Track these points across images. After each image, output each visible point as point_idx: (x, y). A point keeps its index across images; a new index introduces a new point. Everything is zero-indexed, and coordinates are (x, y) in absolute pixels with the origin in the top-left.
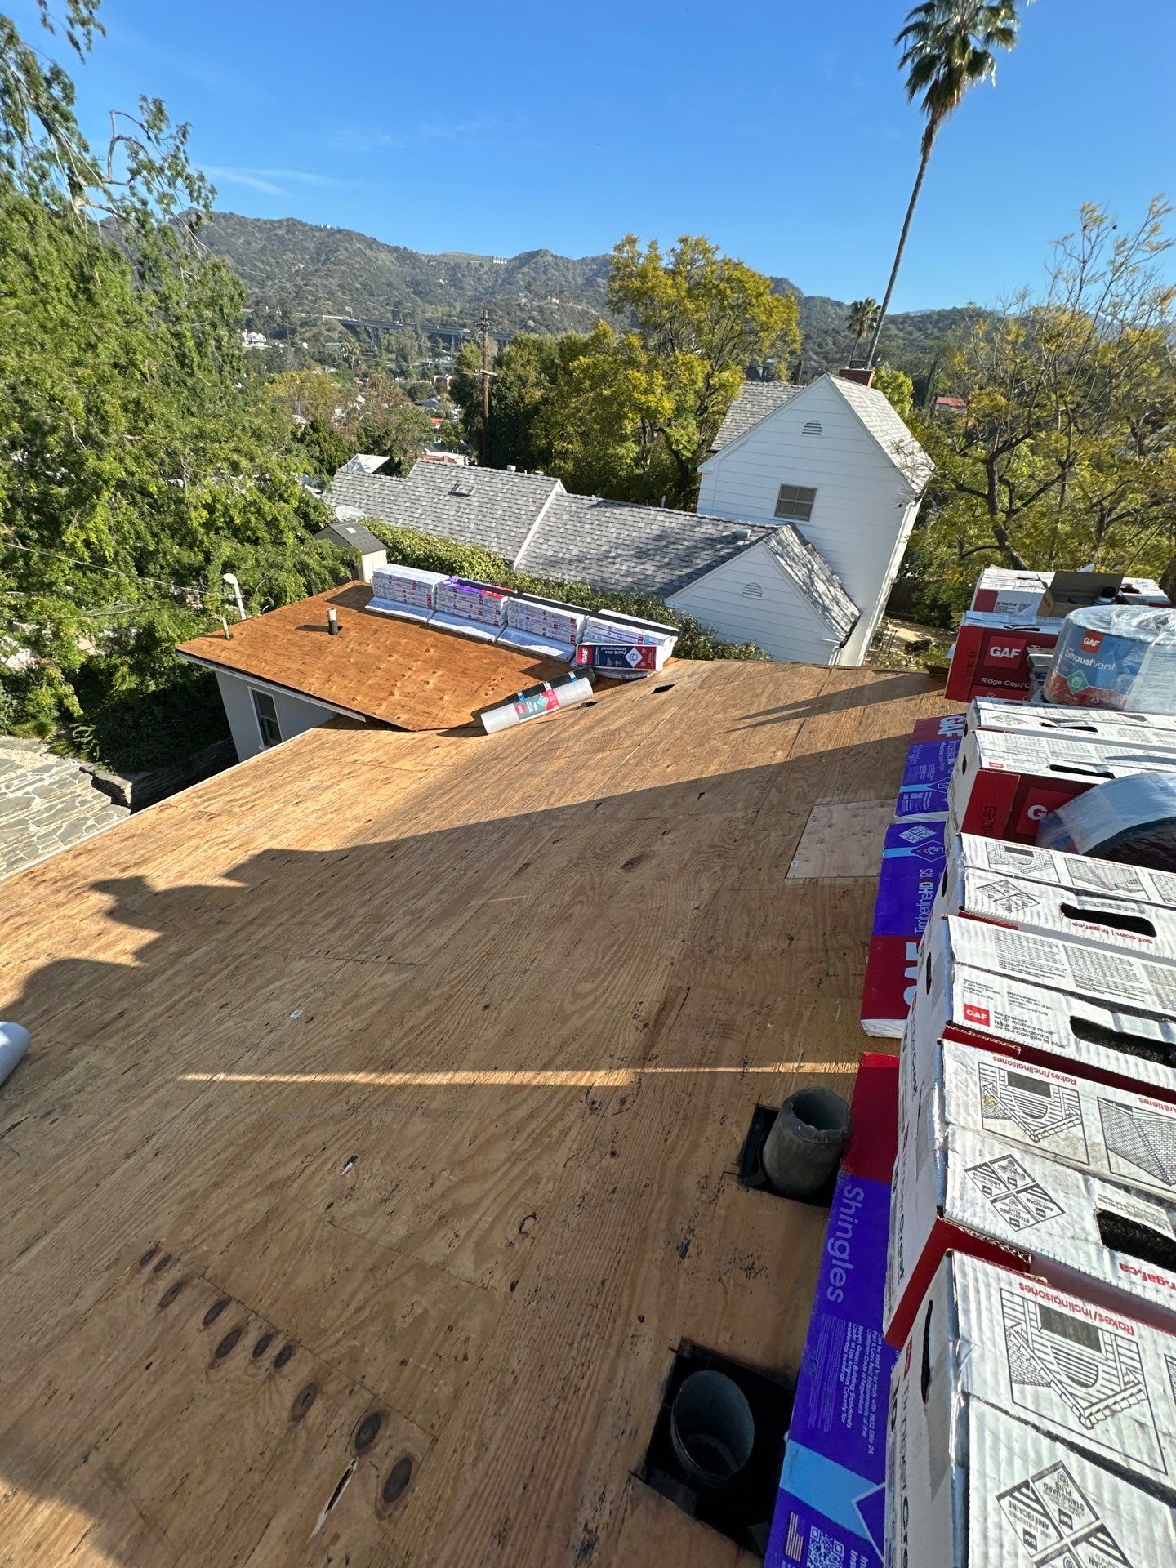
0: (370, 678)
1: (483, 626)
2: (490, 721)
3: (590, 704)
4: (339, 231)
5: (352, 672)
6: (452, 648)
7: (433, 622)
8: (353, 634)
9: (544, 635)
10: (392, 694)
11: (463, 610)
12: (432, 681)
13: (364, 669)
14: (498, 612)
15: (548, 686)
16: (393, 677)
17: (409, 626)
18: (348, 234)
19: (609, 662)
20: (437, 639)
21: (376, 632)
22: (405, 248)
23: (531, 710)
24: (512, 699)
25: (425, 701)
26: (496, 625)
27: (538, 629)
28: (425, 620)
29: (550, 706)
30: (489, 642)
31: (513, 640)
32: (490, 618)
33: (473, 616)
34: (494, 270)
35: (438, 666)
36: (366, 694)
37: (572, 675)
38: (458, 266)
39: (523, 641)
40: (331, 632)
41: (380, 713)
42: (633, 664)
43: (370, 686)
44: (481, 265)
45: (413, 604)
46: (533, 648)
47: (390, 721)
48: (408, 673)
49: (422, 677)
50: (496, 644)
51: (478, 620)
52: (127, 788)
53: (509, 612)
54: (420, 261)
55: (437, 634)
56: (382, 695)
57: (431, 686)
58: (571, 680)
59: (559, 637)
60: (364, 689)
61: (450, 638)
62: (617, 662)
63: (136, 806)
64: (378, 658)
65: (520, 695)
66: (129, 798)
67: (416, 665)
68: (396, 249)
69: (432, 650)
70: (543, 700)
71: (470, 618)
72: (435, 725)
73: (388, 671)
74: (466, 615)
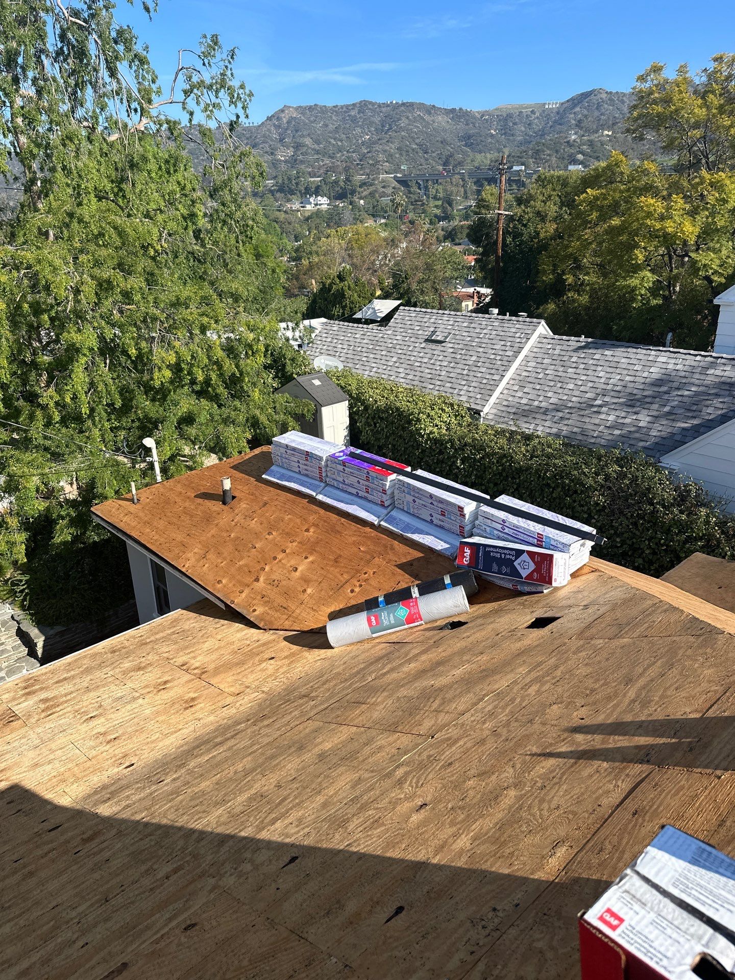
0: (242, 558)
1: (369, 505)
2: (337, 632)
3: (459, 624)
4: (403, 104)
5: (227, 550)
6: (334, 530)
7: (320, 497)
8: (243, 505)
9: (432, 522)
10: (257, 580)
11: (351, 486)
12: (300, 569)
13: (240, 546)
14: (384, 492)
15: (415, 592)
16: (265, 559)
17: (299, 499)
18: (410, 106)
19: (495, 567)
20: (320, 518)
21: (265, 504)
22: (461, 109)
23: (386, 623)
24: (371, 605)
25: (286, 594)
26: (383, 505)
27: (425, 515)
28: (314, 494)
29: (410, 620)
30: (371, 525)
31: (397, 526)
32: (376, 497)
33: (361, 493)
34: (546, 114)
35: (312, 551)
36: (233, 577)
37: (447, 580)
38: (510, 116)
39: (408, 528)
40: (224, 503)
41: (238, 602)
42: (525, 574)
43: (240, 568)
44: (533, 112)
45: (307, 476)
46: (416, 537)
47: (244, 612)
48: (280, 556)
49: (293, 562)
50: (378, 528)
51: (365, 498)
52: (40, 642)
53: (396, 492)
54: (475, 118)
55: (322, 511)
56: (248, 580)
57: (298, 574)
58: (444, 587)
59: (446, 525)
60: (233, 570)
61: (334, 517)
62: (504, 569)
63: (43, 661)
64: (257, 535)
65: (381, 599)
66: (40, 652)
67: (291, 547)
68: (453, 110)
69: (312, 530)
70: (402, 611)
71: (357, 495)
72: (287, 625)
73: (262, 551)
74: (354, 491)
